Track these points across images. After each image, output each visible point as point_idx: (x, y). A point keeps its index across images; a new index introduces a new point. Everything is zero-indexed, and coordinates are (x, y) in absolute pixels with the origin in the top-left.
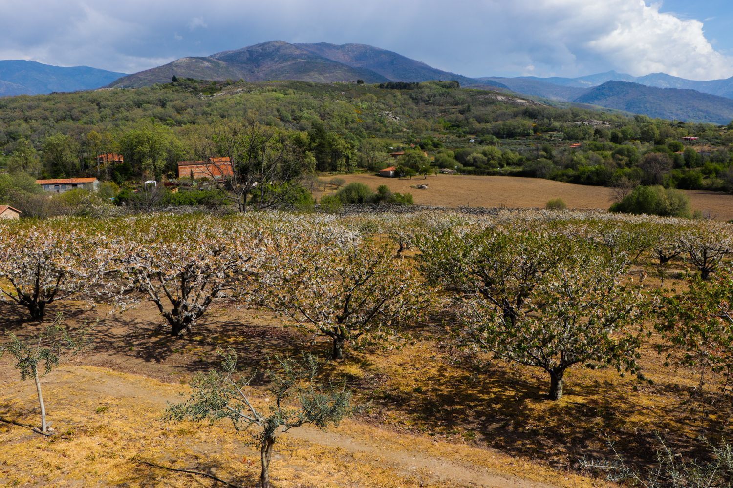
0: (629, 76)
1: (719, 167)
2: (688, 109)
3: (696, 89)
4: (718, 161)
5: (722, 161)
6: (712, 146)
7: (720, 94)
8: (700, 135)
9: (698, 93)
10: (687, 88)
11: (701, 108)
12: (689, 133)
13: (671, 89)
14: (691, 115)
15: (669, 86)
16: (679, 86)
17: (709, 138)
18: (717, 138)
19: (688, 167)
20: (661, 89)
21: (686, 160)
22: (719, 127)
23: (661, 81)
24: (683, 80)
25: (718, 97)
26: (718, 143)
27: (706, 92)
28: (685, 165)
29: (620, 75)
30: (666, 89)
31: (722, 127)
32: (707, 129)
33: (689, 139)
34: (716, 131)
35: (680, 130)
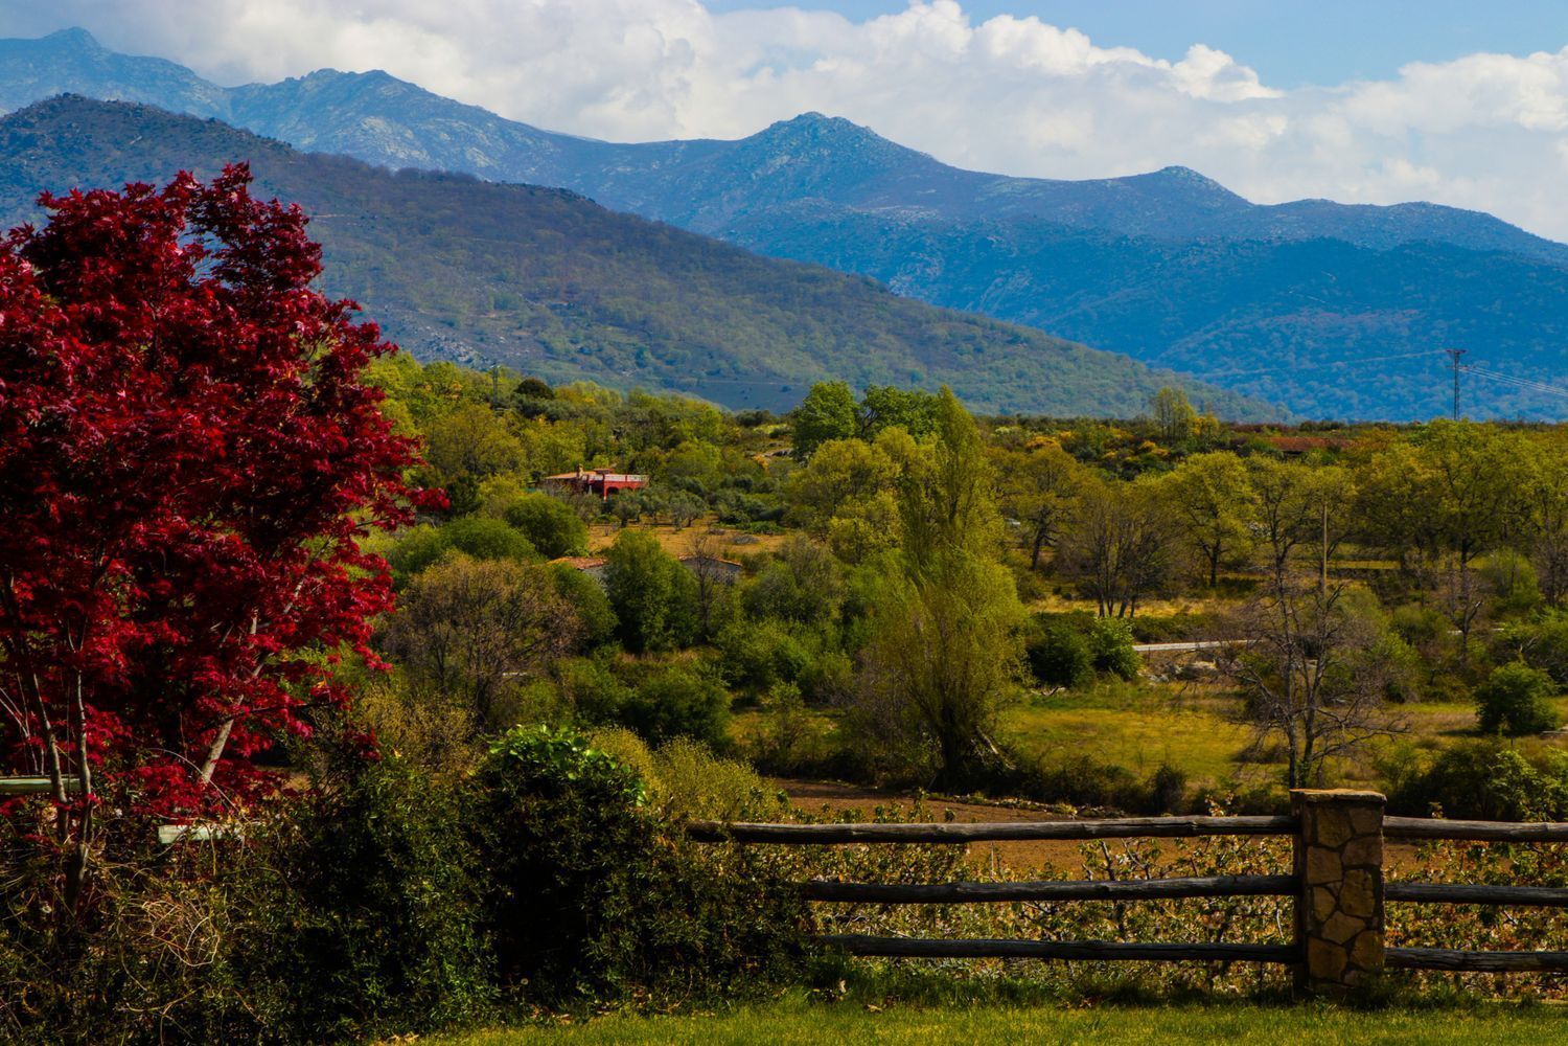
0: (179, 76)
1: (800, 649)
2: (542, 306)
3: (575, 184)
4: (784, 614)
5: (805, 614)
6: (730, 532)
7: (708, 222)
8: (651, 466)
9: (591, 209)
10: (528, 175)
11: (612, 304)
12: (590, 455)
13: (438, 177)
14: (560, 343)
15: (423, 159)
16: (481, 163)
17: (701, 482)
18: (745, 486)
19: (634, 645)
20: (380, 173)
21: (618, 606)
22: (747, 423)
23: (377, 124)
24: (507, 130)
25: (700, 244)
26: (755, 513)
27: (633, 206)
28: (618, 633)
29: (124, 66)
30: (409, 174)
31: (758, 420)
32: (685, 427)
33: (598, 487)
34: (733, 442)
35: (540, 432)
